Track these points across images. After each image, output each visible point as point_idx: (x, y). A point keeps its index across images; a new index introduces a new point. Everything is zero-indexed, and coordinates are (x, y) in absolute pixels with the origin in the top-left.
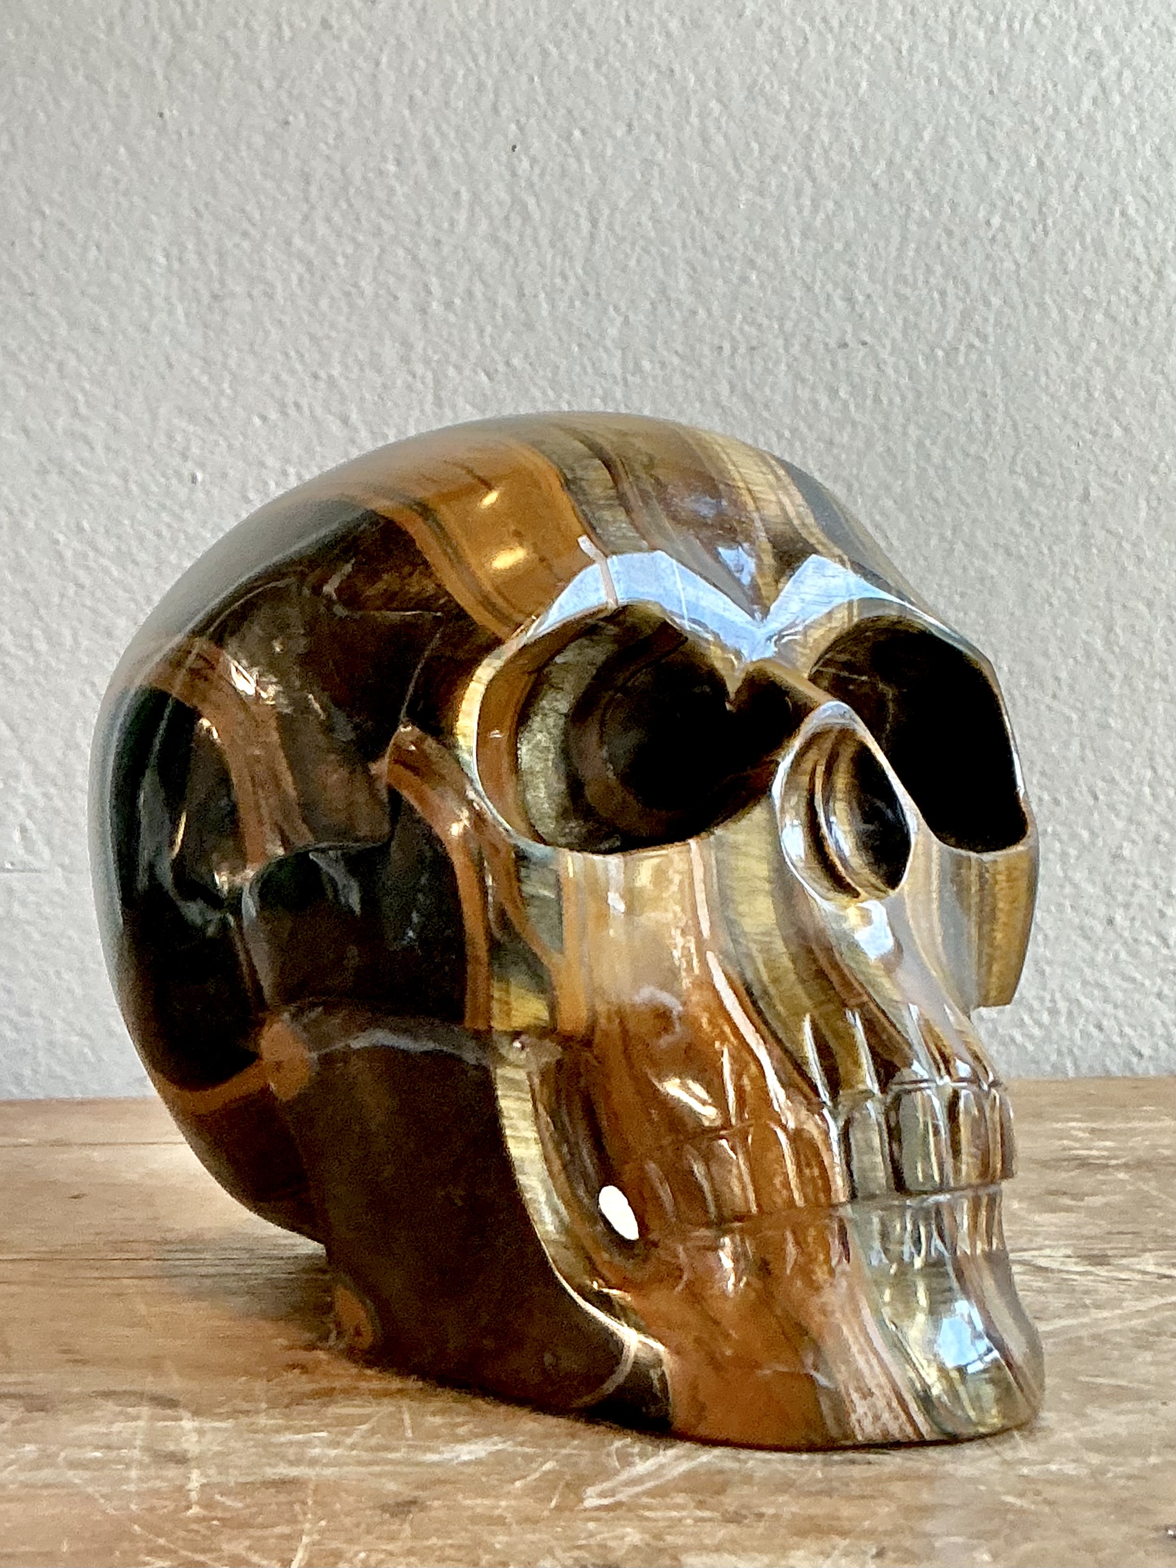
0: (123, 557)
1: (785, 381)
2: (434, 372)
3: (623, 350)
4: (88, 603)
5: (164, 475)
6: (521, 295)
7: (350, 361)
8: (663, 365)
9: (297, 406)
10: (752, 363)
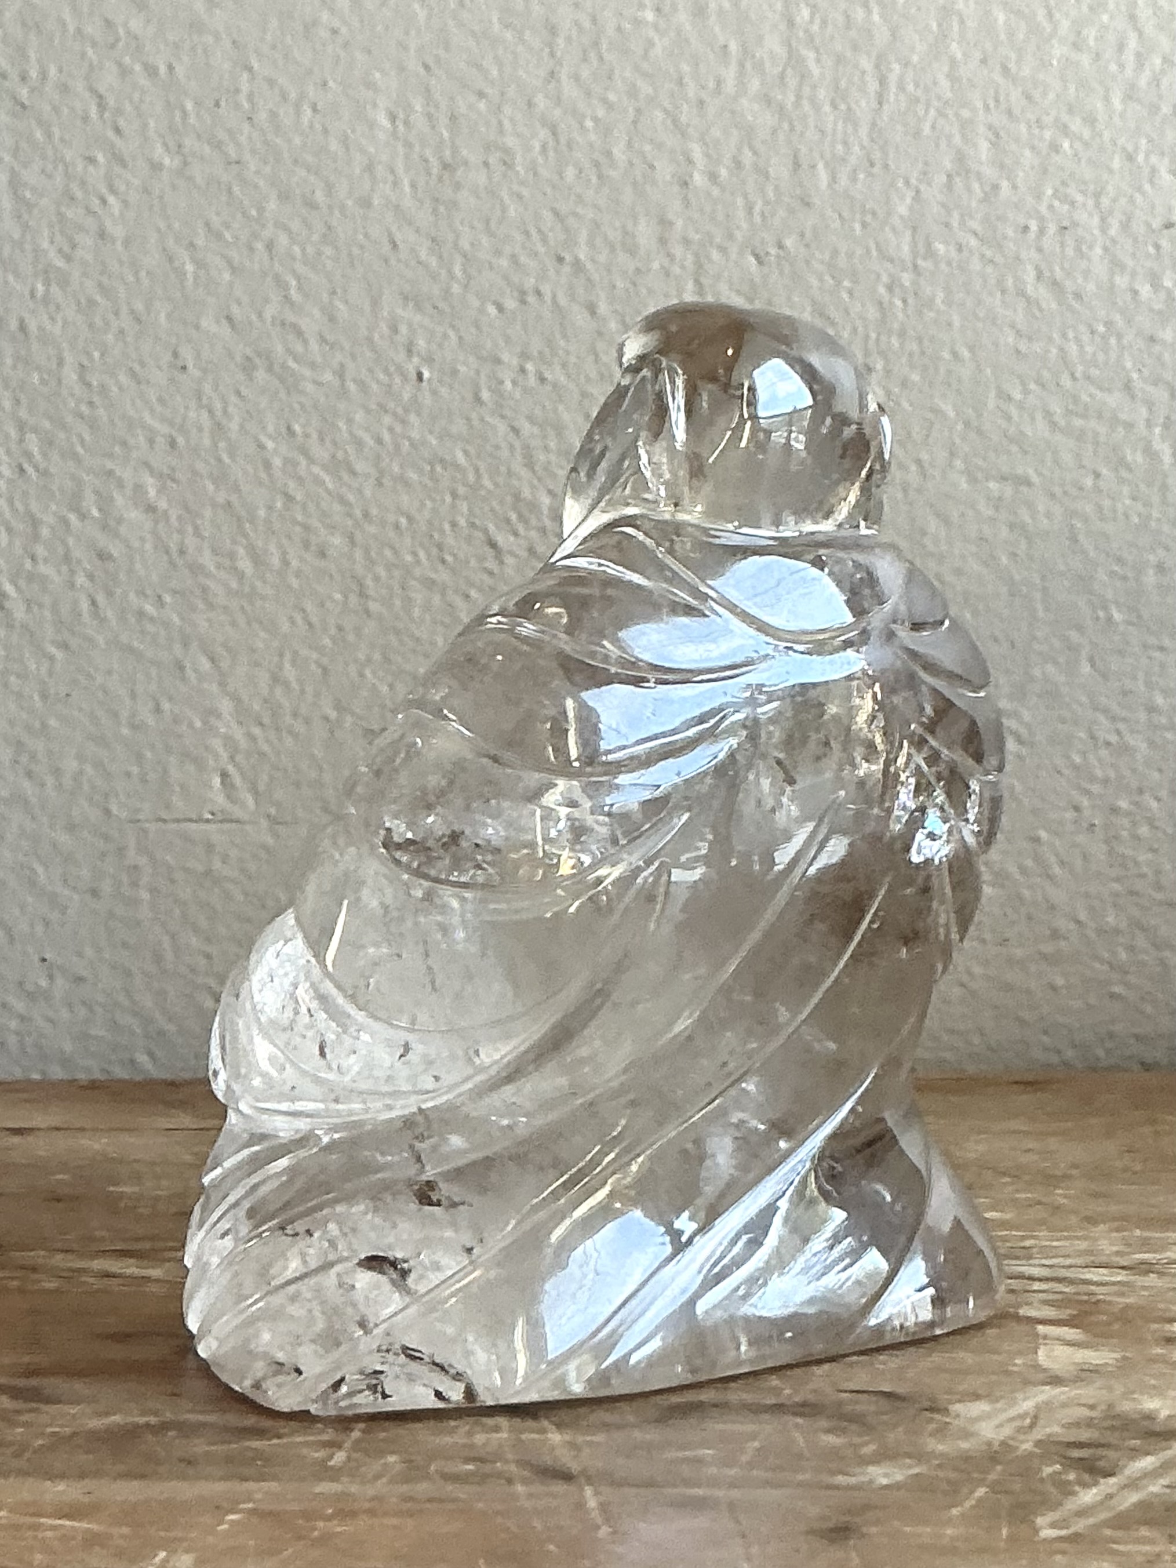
0: (338, 466)
1: (1100, 268)
2: (697, 255)
3: (914, 229)
4: (300, 518)
5: (386, 371)
6: (797, 165)
7: (598, 241)
8: (960, 248)
9: (538, 293)
10: (1062, 245)
